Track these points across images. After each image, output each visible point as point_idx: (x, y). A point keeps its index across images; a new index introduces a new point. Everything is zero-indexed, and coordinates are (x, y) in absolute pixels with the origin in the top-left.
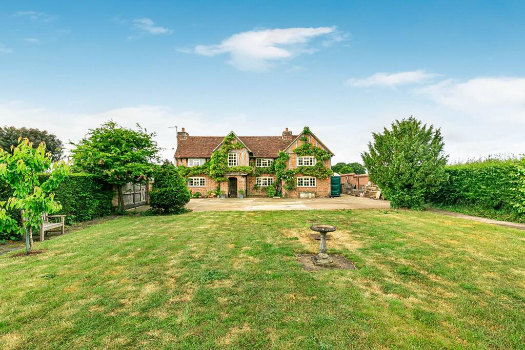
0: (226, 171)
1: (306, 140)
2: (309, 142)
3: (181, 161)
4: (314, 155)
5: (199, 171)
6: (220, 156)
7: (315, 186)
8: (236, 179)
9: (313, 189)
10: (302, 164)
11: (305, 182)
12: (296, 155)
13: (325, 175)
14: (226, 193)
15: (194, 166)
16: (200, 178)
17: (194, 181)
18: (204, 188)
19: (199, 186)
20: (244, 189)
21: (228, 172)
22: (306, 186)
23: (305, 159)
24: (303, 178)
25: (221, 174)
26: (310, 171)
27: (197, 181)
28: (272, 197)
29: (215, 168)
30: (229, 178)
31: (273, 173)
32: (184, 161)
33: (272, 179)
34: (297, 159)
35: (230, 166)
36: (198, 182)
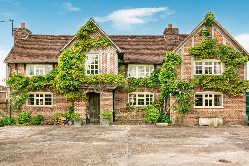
0: (82, 83)
1: (208, 34)
2: (213, 37)
3: (16, 68)
4: (221, 58)
5: (43, 83)
6: (71, 58)
7: (222, 107)
8: (99, 95)
9: (218, 112)
10: (201, 72)
11: (206, 101)
12: (192, 58)
13: (239, 89)
14: (83, 117)
15: (35, 75)
16: (44, 93)
17: (36, 98)
18: (50, 108)
19: (44, 105)
20: (110, 111)
21: (85, 83)
22: (208, 107)
23: (206, 64)
24: (204, 93)
25: (74, 86)
26: (216, 83)
27: (40, 98)
28: (153, 123)
29: (63, 78)
30: (87, 94)
31: (154, 87)
32: (21, 68)
33: (151, 96)
34: (194, 63)
35: (89, 75)
36: (42, 100)
